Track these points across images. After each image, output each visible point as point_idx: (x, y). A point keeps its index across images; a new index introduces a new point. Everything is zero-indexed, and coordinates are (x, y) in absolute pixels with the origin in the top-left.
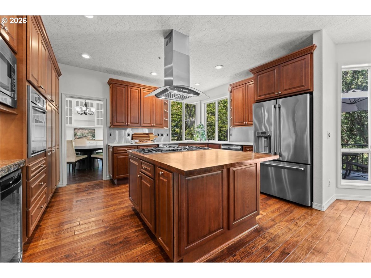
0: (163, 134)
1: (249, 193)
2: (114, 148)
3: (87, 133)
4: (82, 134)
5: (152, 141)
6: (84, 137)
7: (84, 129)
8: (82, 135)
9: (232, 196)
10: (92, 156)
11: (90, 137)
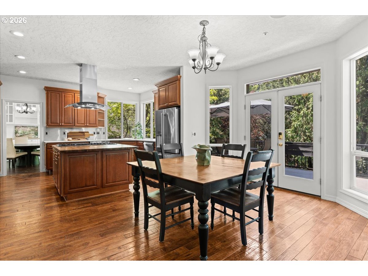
0: (99, 133)
1: (120, 169)
2: (48, 144)
3: (30, 131)
4: (24, 131)
5: (86, 138)
6: (25, 135)
7: (26, 126)
8: (24, 133)
9: (105, 169)
10: (32, 153)
11: (32, 135)
